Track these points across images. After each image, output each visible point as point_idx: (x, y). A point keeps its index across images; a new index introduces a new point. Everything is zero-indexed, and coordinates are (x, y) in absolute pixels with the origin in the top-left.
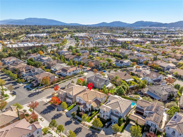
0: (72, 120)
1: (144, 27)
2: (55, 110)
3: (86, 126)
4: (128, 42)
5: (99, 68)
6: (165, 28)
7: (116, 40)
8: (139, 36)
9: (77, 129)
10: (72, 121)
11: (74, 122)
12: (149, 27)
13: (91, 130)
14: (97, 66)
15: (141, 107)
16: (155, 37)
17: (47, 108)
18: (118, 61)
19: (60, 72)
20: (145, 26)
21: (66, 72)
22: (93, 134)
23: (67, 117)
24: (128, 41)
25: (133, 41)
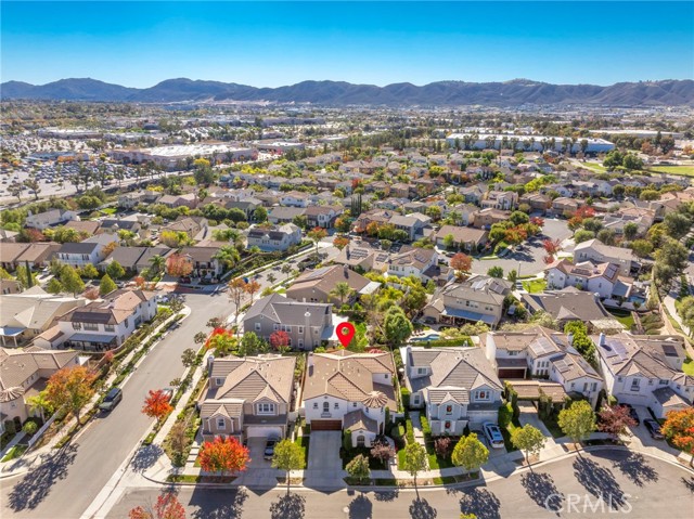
0: (357, 493)
1: (196, 100)
2: (244, 496)
3: (426, 484)
4: (202, 159)
5: (213, 274)
6: (267, 103)
7: (143, 154)
8: (211, 134)
9: (416, 513)
10: (360, 498)
11: (371, 496)
12: (216, 99)
13: (458, 490)
14: (203, 267)
15: (511, 353)
16: (268, 137)
17: (198, 508)
18: (262, 234)
19: (61, 334)
20: (200, 98)
21: (105, 322)
22: (475, 498)
23: (328, 492)
24: (198, 157)
25: (215, 154)
